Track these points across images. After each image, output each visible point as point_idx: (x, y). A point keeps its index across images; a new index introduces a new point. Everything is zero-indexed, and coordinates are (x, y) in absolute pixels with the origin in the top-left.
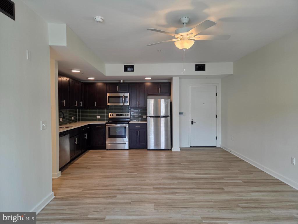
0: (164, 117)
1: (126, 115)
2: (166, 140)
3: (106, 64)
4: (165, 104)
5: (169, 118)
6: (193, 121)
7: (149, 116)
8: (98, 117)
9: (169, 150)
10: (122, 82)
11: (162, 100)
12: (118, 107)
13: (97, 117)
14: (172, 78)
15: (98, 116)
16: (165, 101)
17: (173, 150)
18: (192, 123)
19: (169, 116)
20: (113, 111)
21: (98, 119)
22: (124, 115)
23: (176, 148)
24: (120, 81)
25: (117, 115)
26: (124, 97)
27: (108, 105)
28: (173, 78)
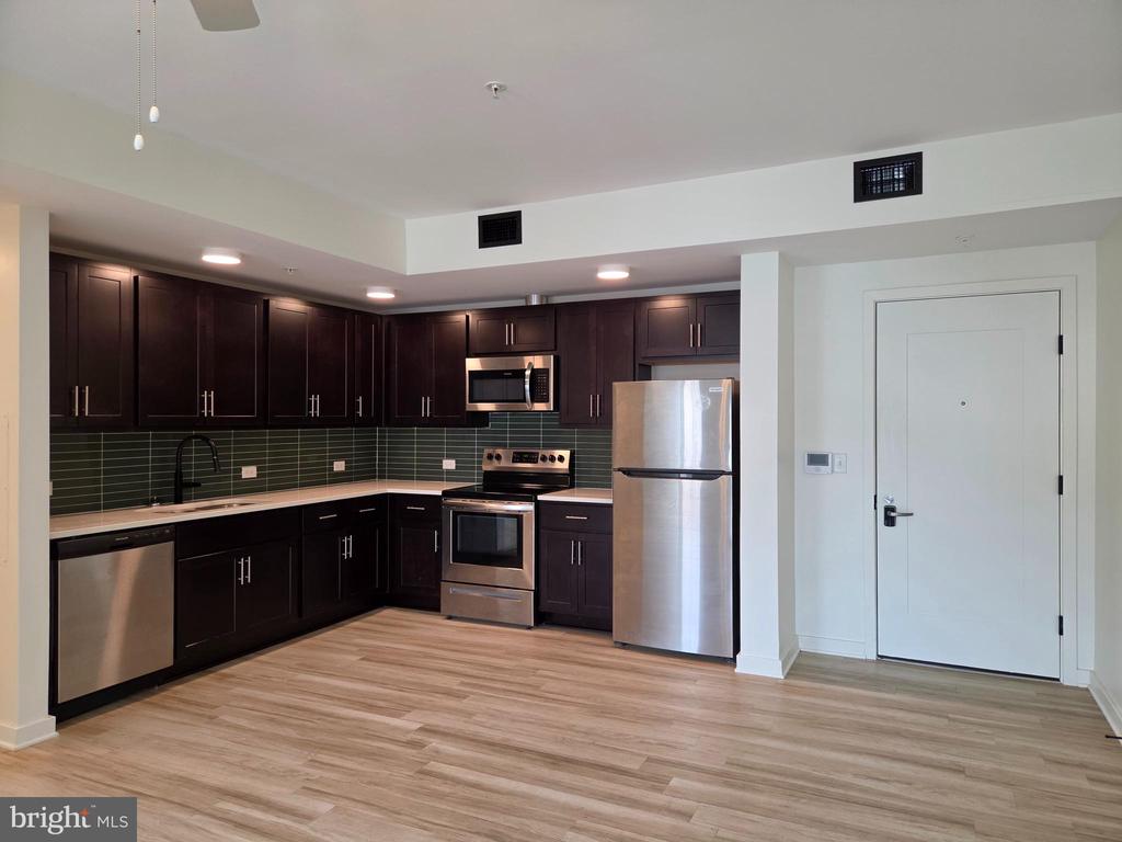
0: (695, 475)
1: (552, 459)
2: (710, 604)
3: (407, 222)
4: (704, 404)
5: (727, 481)
6: (893, 509)
7: (619, 470)
8: (449, 464)
9: (722, 661)
10: (535, 301)
11: (688, 382)
12: (526, 420)
13: (444, 462)
14: (738, 260)
15: (449, 457)
16: (704, 390)
17: (744, 665)
18: (890, 521)
19: (723, 473)
20: (505, 439)
21: (448, 472)
22: (544, 459)
23: (760, 658)
24: (527, 298)
25: (518, 458)
26: (528, 373)
27: (468, 409)
28: (745, 259)
